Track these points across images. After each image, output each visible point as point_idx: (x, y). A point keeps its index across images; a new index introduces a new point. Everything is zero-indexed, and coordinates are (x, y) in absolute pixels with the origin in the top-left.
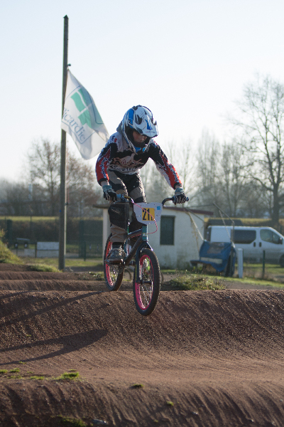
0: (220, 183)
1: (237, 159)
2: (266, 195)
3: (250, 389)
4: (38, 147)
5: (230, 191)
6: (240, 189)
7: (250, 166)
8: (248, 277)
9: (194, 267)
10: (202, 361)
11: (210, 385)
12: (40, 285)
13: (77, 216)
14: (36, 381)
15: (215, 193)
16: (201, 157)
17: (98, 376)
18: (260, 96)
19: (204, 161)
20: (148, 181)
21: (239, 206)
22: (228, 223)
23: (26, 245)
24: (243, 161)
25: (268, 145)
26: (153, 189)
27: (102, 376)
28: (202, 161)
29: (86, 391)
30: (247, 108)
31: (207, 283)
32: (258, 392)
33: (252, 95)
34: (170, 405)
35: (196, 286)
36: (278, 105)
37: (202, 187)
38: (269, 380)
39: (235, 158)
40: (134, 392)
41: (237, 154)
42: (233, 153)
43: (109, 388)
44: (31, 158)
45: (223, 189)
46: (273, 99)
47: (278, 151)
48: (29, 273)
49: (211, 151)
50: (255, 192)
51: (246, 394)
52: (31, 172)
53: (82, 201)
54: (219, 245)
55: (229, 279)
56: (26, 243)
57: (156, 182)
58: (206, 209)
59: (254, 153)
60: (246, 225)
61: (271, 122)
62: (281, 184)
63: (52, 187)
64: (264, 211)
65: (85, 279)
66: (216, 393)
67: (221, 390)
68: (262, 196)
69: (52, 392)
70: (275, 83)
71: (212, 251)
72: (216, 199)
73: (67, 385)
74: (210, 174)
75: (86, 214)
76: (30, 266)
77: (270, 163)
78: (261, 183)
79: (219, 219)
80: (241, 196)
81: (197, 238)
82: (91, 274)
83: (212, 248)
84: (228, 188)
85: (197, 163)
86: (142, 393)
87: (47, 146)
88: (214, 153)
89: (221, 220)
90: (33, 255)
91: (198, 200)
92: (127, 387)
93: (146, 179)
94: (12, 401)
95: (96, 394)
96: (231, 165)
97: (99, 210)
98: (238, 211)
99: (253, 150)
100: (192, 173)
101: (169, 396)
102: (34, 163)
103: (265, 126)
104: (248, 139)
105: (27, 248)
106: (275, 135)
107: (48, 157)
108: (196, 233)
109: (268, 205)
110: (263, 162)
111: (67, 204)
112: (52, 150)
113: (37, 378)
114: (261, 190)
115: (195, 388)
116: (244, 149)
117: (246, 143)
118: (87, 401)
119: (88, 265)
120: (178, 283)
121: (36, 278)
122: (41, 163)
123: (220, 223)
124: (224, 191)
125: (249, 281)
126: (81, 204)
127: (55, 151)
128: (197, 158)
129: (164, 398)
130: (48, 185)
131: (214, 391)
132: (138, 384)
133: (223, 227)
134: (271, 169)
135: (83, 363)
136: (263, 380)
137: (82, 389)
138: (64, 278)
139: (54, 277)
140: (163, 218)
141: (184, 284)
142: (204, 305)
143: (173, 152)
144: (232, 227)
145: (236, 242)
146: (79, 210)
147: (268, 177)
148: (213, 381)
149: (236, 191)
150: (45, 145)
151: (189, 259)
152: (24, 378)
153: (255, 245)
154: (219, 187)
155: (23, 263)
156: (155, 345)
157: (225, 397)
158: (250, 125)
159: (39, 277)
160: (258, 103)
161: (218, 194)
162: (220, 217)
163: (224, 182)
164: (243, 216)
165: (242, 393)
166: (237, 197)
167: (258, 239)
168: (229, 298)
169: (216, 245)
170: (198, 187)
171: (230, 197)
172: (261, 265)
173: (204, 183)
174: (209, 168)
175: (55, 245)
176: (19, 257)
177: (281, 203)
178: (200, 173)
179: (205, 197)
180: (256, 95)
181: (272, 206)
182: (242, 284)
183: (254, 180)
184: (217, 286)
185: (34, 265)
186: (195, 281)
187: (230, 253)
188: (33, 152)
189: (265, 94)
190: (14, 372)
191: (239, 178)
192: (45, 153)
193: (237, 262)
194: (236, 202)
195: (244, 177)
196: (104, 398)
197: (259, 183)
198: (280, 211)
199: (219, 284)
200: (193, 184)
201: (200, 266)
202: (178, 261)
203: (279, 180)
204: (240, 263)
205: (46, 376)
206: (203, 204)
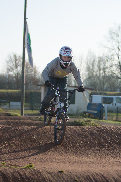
0: (97, 75)
1: (104, 64)
2: (118, 81)
3: (114, 174)
4: (11, 57)
5: (101, 79)
6: (106, 78)
7: (111, 67)
8: (110, 120)
9: (84, 115)
10: (91, 160)
11: (95, 171)
12: (12, 122)
13: (29, 90)
14: (14, 169)
15: (94, 79)
17: (43, 166)
18: (116, 34)
19: (89, 65)
21: (105, 86)
22: (101, 94)
23: (5, 103)
24: (108, 64)
25: (119, 57)
27: (44, 167)
28: (88, 64)
29: (37, 173)
30: (110, 39)
31: (92, 122)
32: (118, 175)
33: (112, 33)
34: (77, 181)
35: (86, 124)
37: (88, 77)
39: (104, 63)
40: (60, 174)
41: (105, 61)
42: (103, 61)
43: (48, 172)
44: (8, 62)
45: (98, 78)
48: (7, 117)
49: (92, 60)
50: (113, 80)
51: (113, 176)
52: (7, 68)
53: (31, 83)
54: (96, 104)
55: (101, 121)
56: (5, 102)
58: (90, 87)
59: (113, 61)
60: (109, 95)
63: (17, 76)
64: (117, 89)
65: (33, 120)
66: (99, 175)
67: (101, 174)
68: (116, 81)
69: (21, 174)
71: (93, 107)
72: (94, 82)
73: (29, 170)
74: (92, 71)
75: (33, 89)
76: (7, 114)
77: (120, 66)
78: (116, 75)
79: (96, 92)
80: (106, 81)
81: (86, 101)
82: (36, 117)
83: (93, 106)
84: (100, 77)
85: (85, 66)
86: (64, 175)
87: (15, 57)
88: (94, 61)
89: (97, 93)
90: (8, 108)
91: (86, 83)
92: (56, 172)
94: (3, 178)
95: (42, 175)
96: (102, 67)
97: (39, 87)
98: (105, 88)
99: (112, 59)
100: (83, 70)
101: (76, 176)
102: (9, 64)
103: (118, 48)
104: (110, 54)
105: (5, 104)
107: (16, 62)
108: (85, 98)
109: (119, 86)
110: (117, 65)
111: (25, 84)
112: (18, 58)
113: (14, 167)
114: (116, 79)
115: (88, 172)
116: (108, 59)
117: (109, 56)
118: (38, 178)
119: (34, 113)
120: (78, 122)
121: (10, 119)
122: (12, 64)
123: (97, 94)
124: (98, 79)
125: (110, 122)
126: (31, 84)
127: (19, 59)
128: (86, 63)
129: (74, 177)
130: (15, 75)
131: (97, 174)
132: (62, 171)
133: (98, 96)
135: (35, 160)
136: (120, 169)
137: (35, 172)
138: (24, 119)
139: (19, 119)
141: (81, 123)
142: (91, 133)
144: (102, 96)
145: (104, 103)
146: (30, 87)
147: (119, 72)
148: (97, 169)
149: (104, 79)
150: (14, 56)
151: (82, 111)
152: (8, 167)
153: (113, 104)
154: (96, 77)
155: (4, 112)
157: (102, 177)
158: (111, 48)
159: (12, 119)
160: (115, 37)
161: (95, 80)
162: (96, 91)
163: (98, 75)
164: (107, 90)
165: (110, 175)
166: (105, 81)
167: (115, 102)
168: (103, 130)
169: (95, 104)
170: (86, 77)
171: (101, 82)
172: (116, 114)
173: (89, 75)
174: (91, 67)
175: (19, 103)
176: (2, 109)
178: (87, 70)
179: (89, 82)
180: (114, 34)
182: (107, 123)
183: (113, 74)
184: (96, 124)
185: (9, 113)
186: (86, 121)
187: (101, 109)
188: (8, 59)
189: (118, 33)
190: (3, 164)
191: (105, 73)
192: (14, 60)
193: (104, 113)
194: (104, 84)
195: (108, 72)
196: (46, 177)
197: (115, 75)
199: (97, 123)
200: (84, 75)
201: (87, 114)
202: (77, 112)
204: (106, 113)
205: (18, 166)
206: (88, 85)
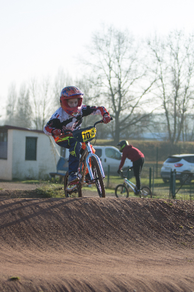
1: (86, 92)
3: (109, 281)
7: (97, 98)
9: (53, 178)
10: (66, 257)
11: (75, 277)
16: (57, 91)
18: (105, 42)
20: (15, 109)
25: (111, 81)
26: (19, 115)
30: (94, 51)
32: (115, 284)
33: (98, 41)
35: (57, 194)
36: (119, 49)
38: (123, 273)
40: (11, 283)
41: (87, 88)
42: (83, 87)
46: (115, 44)
47: (119, 86)
51: (106, 285)
57: (22, 110)
59: (100, 87)
61: (114, 62)
62: (121, 112)
64: (108, 134)
66: (81, 284)
67: (84, 282)
70: (117, 31)
71: (67, 165)
77: (113, 95)
81: (55, 155)
83: (67, 163)
85: (54, 95)
86: (19, 284)
92: (6, 279)
93: (13, 108)
99: (99, 85)
100: (50, 103)
101: (41, 287)
103: (109, 65)
104: (95, 76)
106: (117, 73)
109: (111, 129)
110: (107, 95)
115: (63, 280)
116: (92, 84)
117: (93, 79)
120: (42, 191)
128: (54, 91)
129: (37, 288)
131: (79, 283)
132: (15, 277)
134: (113, 100)
136: (119, 273)
140: (28, 138)
141: (47, 192)
143: (34, 86)
147: (111, 106)
148: (77, 274)
151: (48, 172)
156: (27, 243)
157: (88, 288)
160: (104, 47)
165: (101, 284)
167: (104, 156)
168: (87, 204)
177: (121, 127)
180: (101, 41)
181: (114, 129)
182: (91, 192)
186: (56, 189)
189: (109, 40)
198: (120, 134)
201: (57, 177)
202: (40, 173)
203: (120, 109)
